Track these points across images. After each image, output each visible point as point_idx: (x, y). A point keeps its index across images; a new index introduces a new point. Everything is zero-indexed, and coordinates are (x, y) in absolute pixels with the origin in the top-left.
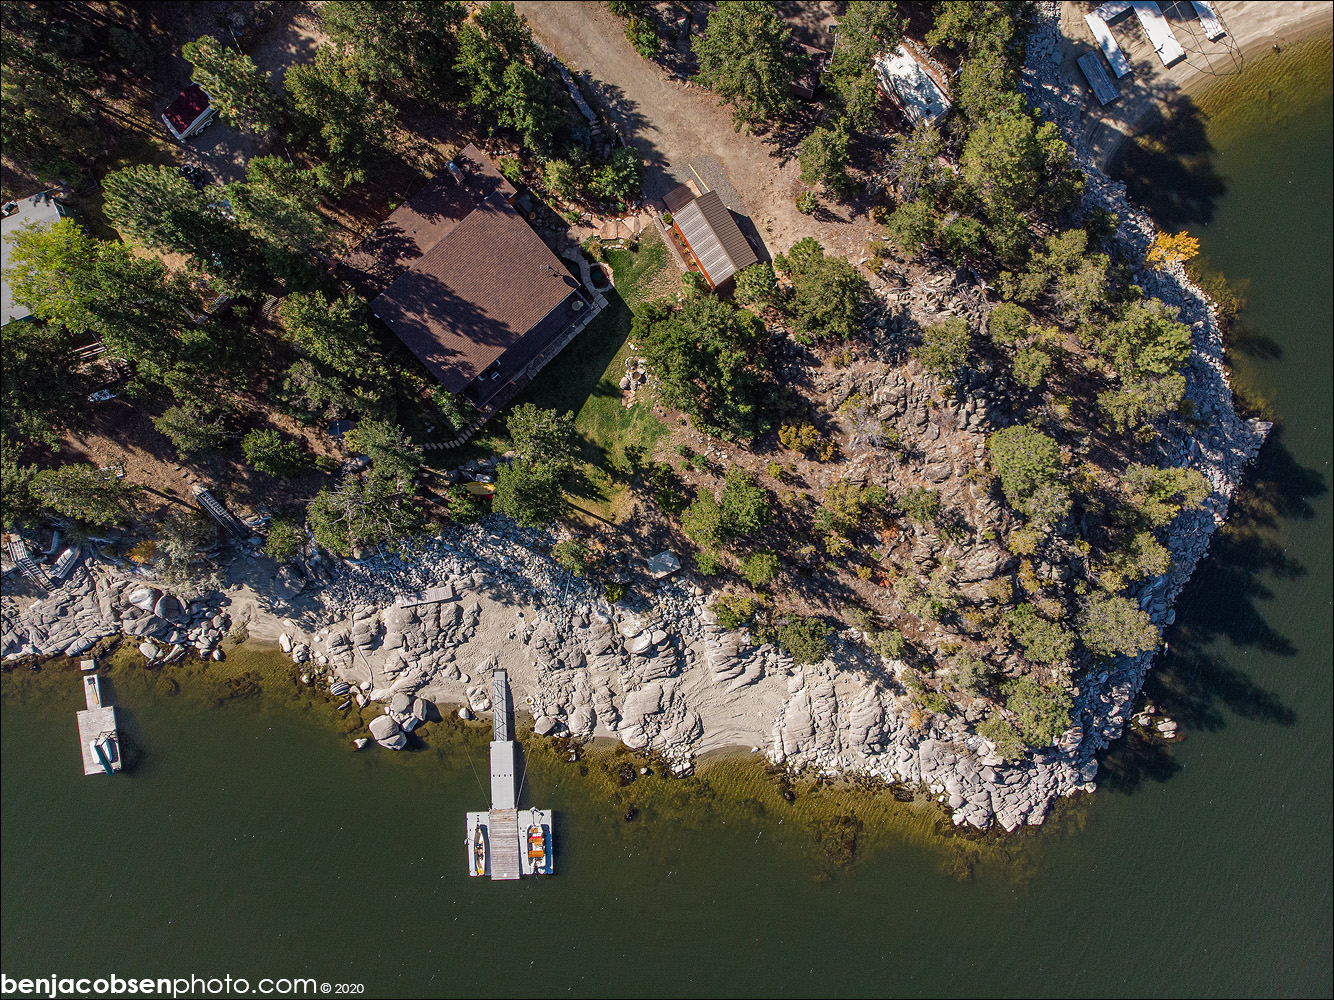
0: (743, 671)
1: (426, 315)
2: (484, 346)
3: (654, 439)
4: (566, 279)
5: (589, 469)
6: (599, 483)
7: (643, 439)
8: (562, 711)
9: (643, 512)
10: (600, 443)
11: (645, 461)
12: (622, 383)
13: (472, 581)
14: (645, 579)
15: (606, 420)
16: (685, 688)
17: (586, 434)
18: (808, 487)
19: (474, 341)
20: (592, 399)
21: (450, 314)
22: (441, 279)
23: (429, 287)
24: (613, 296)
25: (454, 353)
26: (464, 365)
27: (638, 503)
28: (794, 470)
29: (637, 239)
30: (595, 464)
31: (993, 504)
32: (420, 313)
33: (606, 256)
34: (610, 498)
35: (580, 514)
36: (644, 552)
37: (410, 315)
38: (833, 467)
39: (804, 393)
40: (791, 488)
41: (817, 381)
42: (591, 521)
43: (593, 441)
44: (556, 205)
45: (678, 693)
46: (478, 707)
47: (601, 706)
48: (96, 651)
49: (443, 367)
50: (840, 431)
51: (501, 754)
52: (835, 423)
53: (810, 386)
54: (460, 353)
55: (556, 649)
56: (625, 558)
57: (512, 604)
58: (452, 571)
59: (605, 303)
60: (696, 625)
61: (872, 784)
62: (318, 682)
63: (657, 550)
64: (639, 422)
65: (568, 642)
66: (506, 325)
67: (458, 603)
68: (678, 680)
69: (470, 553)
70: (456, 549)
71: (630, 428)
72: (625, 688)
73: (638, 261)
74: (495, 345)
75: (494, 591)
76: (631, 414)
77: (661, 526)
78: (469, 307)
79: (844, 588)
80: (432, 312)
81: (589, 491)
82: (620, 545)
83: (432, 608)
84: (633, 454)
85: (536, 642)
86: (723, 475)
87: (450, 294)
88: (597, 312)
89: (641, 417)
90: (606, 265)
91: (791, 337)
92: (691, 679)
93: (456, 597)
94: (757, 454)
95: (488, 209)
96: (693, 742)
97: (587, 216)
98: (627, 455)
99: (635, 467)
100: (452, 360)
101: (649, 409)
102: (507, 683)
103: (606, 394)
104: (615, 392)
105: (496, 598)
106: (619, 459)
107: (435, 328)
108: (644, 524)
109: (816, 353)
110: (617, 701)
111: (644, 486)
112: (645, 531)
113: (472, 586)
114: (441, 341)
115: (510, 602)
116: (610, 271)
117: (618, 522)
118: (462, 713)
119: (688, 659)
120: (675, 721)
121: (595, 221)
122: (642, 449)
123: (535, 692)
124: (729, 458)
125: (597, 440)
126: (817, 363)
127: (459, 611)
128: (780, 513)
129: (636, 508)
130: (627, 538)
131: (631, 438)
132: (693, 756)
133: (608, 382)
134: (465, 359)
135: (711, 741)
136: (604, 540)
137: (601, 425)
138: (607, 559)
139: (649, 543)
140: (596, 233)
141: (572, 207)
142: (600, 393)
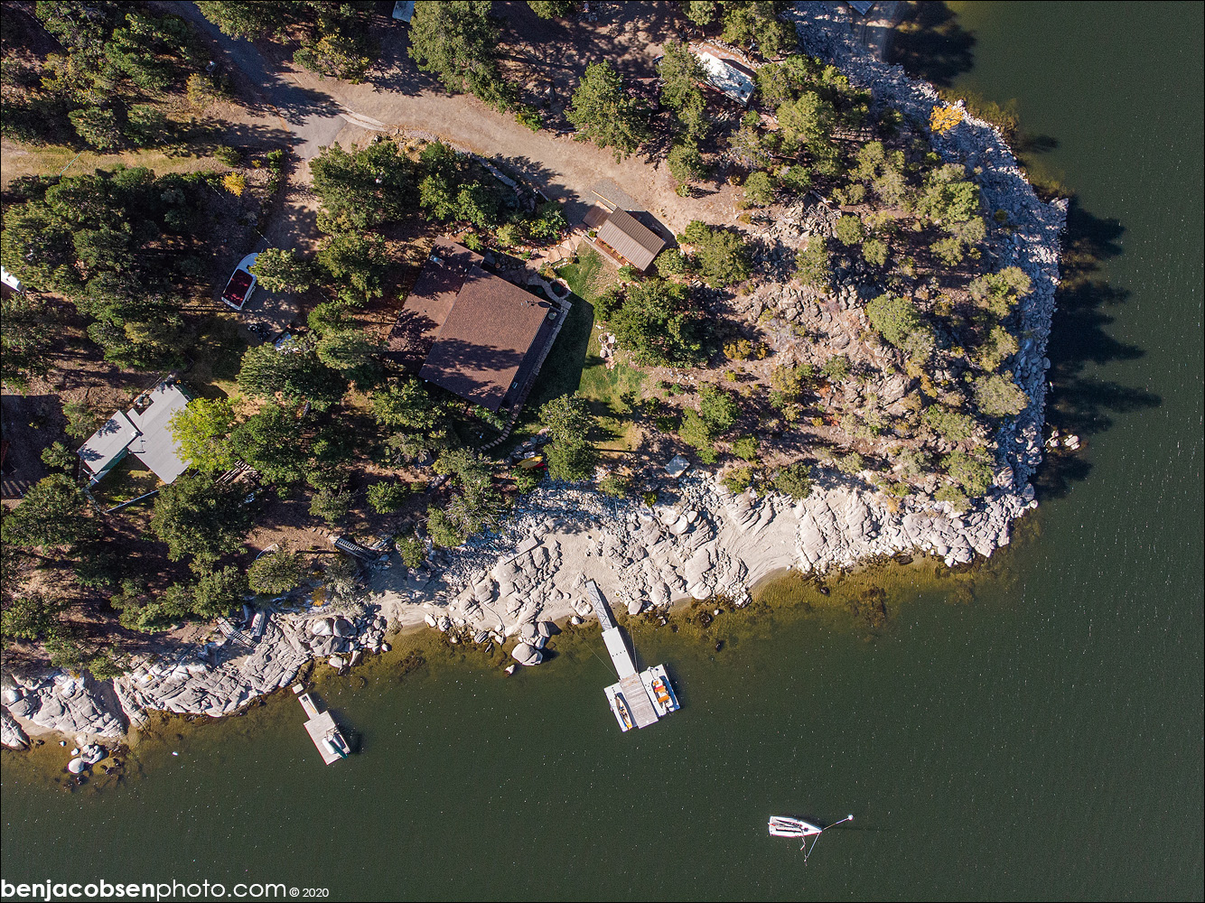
0: (760, 517)
1: (458, 366)
2: (503, 371)
3: (638, 384)
4: (540, 304)
5: (602, 421)
6: (611, 428)
7: (631, 386)
8: (643, 593)
9: (649, 436)
10: (602, 400)
11: (637, 401)
12: (602, 354)
13: (547, 526)
14: (668, 481)
15: (600, 383)
16: (724, 545)
17: (589, 397)
18: (757, 379)
19: (496, 370)
20: (585, 372)
21: (473, 359)
22: (459, 338)
23: (453, 347)
24: (574, 299)
25: (485, 384)
26: (495, 389)
27: (643, 430)
28: (744, 371)
29: (575, 254)
30: (603, 416)
31: (886, 349)
32: (454, 366)
33: (558, 273)
34: (622, 435)
35: (605, 453)
36: (660, 463)
37: (448, 370)
38: (769, 360)
39: (731, 318)
40: (746, 383)
41: (736, 307)
42: (615, 455)
43: (596, 400)
44: (512, 252)
45: (720, 550)
46: (583, 612)
47: (669, 579)
48: (300, 677)
49: (482, 396)
50: (764, 335)
51: (612, 639)
52: (759, 330)
53: (733, 312)
54: (490, 382)
55: (623, 552)
56: (648, 472)
57: (581, 531)
58: (531, 526)
59: (569, 305)
60: (714, 498)
61: (878, 562)
62: (464, 639)
63: (669, 458)
64: (623, 376)
65: (630, 543)
66: (513, 350)
67: (542, 545)
68: (716, 540)
69: (538, 509)
70: (528, 509)
71: (619, 382)
72: (682, 560)
73: (582, 268)
74: (511, 366)
75: (564, 528)
76: (616, 373)
77: (666, 440)
78: (484, 349)
79: (808, 436)
80: (461, 363)
81: (607, 435)
82: (641, 464)
83: (526, 556)
84: (627, 399)
85: (607, 552)
86: (696, 391)
87: (469, 345)
88: (566, 313)
89: (623, 372)
90: (561, 279)
91: (707, 286)
92: (726, 536)
93: (540, 542)
94: (714, 369)
95: (473, 280)
96: (743, 579)
97: (535, 251)
98: (623, 401)
99: (632, 407)
100: (486, 388)
101: (627, 365)
102: (597, 588)
103: (594, 365)
104: (600, 361)
105: (568, 532)
106: (619, 406)
107: (467, 372)
108: (653, 444)
109: (729, 290)
110: (679, 571)
111: (644, 418)
112: (656, 448)
113: (548, 530)
114: (474, 379)
115: (579, 531)
116: (565, 282)
117: (634, 449)
118: (574, 621)
119: (718, 523)
120: (725, 569)
121: (542, 253)
122: (632, 394)
123: (620, 586)
124: (695, 378)
125: (598, 398)
126: (732, 296)
127: (545, 551)
128: (745, 403)
129: (644, 435)
130: (645, 458)
131: (622, 388)
132: (747, 589)
133: (591, 356)
134: (494, 385)
135: (755, 573)
136: (629, 464)
137: (598, 388)
138: (637, 477)
139: (662, 455)
140: (546, 261)
141: (522, 249)
142: (589, 366)
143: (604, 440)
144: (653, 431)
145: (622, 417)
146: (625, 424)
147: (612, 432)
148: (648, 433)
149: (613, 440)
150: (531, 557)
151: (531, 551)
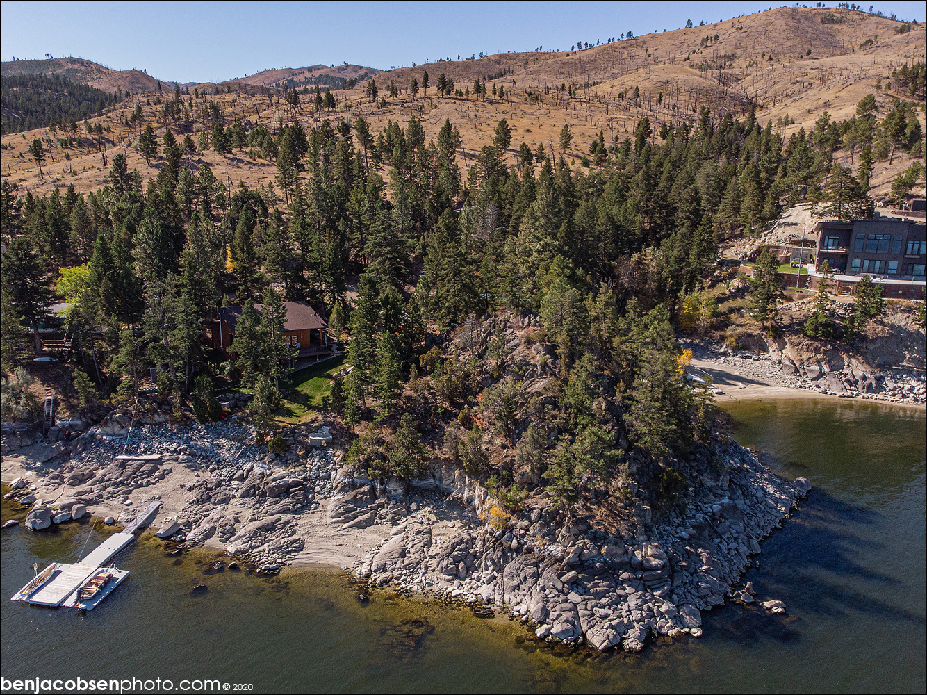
5: (294, 406)
8: (189, 525)
12: (335, 374)
14: (303, 444)
15: (317, 388)
16: (301, 522)
17: (302, 391)
20: (314, 379)
30: (300, 404)
34: (301, 416)
45: (293, 523)
55: (211, 489)
59: (340, 354)
60: (329, 487)
65: (223, 488)
67: (159, 466)
68: (297, 516)
72: (251, 518)
81: (289, 413)
84: (327, 399)
88: (334, 357)
98: (323, 400)
99: (325, 404)
102: (157, 508)
103: (325, 377)
106: (316, 402)
110: (238, 525)
111: (327, 410)
113: (176, 460)
117: (300, 423)
123: (176, 515)
125: (308, 393)
129: (317, 418)
130: (302, 427)
133: (328, 374)
137: (313, 389)
142: (321, 377)
143: (284, 416)
144: (325, 417)
145: (311, 408)
146: (309, 411)
147: (295, 413)
148: (320, 417)
149: (290, 417)
150: (141, 466)
151: (148, 461)
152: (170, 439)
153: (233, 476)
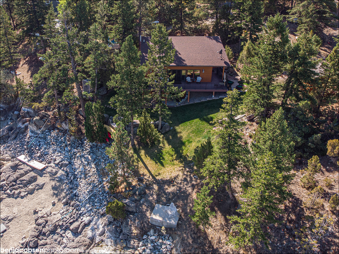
6: (167, 157)
9: (179, 180)
27: (181, 174)
30: (173, 147)
34: (165, 166)
35: (141, 165)
36: (158, 200)
42: (143, 171)
57: (57, 196)
58: (55, 160)
63: (169, 203)
67: (38, 176)
69: (71, 157)
70: (69, 151)
77: (185, 192)
81: (157, 157)
82: (148, 187)
83: (28, 169)
93: (41, 173)
105: (55, 188)
106: (189, 150)
108: (174, 186)
111: (193, 169)
112: (171, 189)
117: (158, 178)
129: (176, 177)
130: (156, 187)
137: (193, 132)
139: (167, 197)
143: (152, 158)
144: (185, 180)
145: (180, 157)
146: (176, 162)
147: (163, 159)
148: (180, 178)
149: (156, 163)
150: (26, 173)
151: (34, 169)
152: (62, 149)
153: (71, 223)
